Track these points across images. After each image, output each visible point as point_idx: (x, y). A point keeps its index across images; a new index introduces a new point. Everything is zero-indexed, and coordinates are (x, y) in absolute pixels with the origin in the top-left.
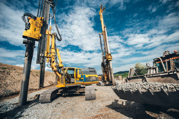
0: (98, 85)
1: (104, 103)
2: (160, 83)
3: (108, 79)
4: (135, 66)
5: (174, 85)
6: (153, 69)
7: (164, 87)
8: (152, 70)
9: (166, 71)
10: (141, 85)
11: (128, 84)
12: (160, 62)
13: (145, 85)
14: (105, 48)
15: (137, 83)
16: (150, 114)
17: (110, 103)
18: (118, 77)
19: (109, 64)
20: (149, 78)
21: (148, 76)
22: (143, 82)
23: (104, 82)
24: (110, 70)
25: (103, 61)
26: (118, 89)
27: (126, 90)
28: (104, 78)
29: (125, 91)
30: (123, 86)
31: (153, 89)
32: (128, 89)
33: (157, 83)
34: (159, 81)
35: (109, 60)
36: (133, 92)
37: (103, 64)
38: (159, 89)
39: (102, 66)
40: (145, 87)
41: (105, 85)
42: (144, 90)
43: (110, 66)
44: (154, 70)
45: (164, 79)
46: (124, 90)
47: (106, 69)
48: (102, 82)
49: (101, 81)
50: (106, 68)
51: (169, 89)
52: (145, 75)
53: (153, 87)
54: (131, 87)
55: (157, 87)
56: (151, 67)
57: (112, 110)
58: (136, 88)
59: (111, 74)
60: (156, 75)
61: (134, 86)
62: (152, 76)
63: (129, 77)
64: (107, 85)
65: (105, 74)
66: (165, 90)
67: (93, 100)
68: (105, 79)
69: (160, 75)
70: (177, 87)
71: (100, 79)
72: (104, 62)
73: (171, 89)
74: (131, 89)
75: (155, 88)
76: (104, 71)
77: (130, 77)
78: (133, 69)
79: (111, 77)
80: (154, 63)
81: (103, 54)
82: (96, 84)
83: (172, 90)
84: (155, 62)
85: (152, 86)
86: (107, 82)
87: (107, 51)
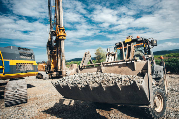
0: (39, 78)
1: (41, 106)
2: (115, 75)
3: (56, 68)
4: (96, 52)
5: (129, 76)
6: (113, 55)
7: (118, 80)
8: (110, 57)
9: (124, 59)
10: (93, 77)
11: (78, 75)
12: (121, 48)
13: (98, 77)
14: (56, 17)
15: (89, 75)
16: (100, 113)
17: (51, 105)
18: (72, 66)
19: (59, 45)
20: (105, 68)
21: (105, 65)
22: (97, 74)
23: (50, 72)
24: (60, 54)
25: (51, 38)
26: (61, 84)
27: (72, 85)
28: (50, 68)
29: (71, 87)
30: (70, 79)
31: (106, 83)
32: (75, 83)
33: (112, 74)
34: (115, 72)
35: (61, 38)
36: (81, 88)
37: (49, 44)
38: (112, 83)
39: (47, 46)
40: (97, 79)
41: (51, 78)
42: (96, 84)
43: (61, 49)
44: (113, 57)
45: (121, 70)
46: (70, 85)
47: (55, 52)
48: (47, 73)
49: (45, 72)
50: (55, 50)
51: (123, 82)
52: (102, 64)
53: (106, 80)
54: (81, 81)
55: (111, 79)
56: (111, 53)
57: (52, 117)
58: (87, 82)
59: (61, 61)
60: (114, 64)
61: (85, 79)
62: (109, 64)
63: (81, 65)
64: (53, 78)
65: (52, 61)
66: (119, 84)
67: (21, 105)
68: (52, 69)
69: (118, 63)
70: (131, 79)
71: (44, 68)
72: (51, 41)
73: (125, 82)
74: (79, 83)
75: (108, 81)
76: (50, 56)
77: (83, 65)
78: (89, 53)
79: (61, 65)
80: (115, 49)
81: (51, 27)
82: (35, 77)
83: (126, 84)
84: (116, 47)
85: (106, 78)
86: (53, 73)
87: (58, 23)
